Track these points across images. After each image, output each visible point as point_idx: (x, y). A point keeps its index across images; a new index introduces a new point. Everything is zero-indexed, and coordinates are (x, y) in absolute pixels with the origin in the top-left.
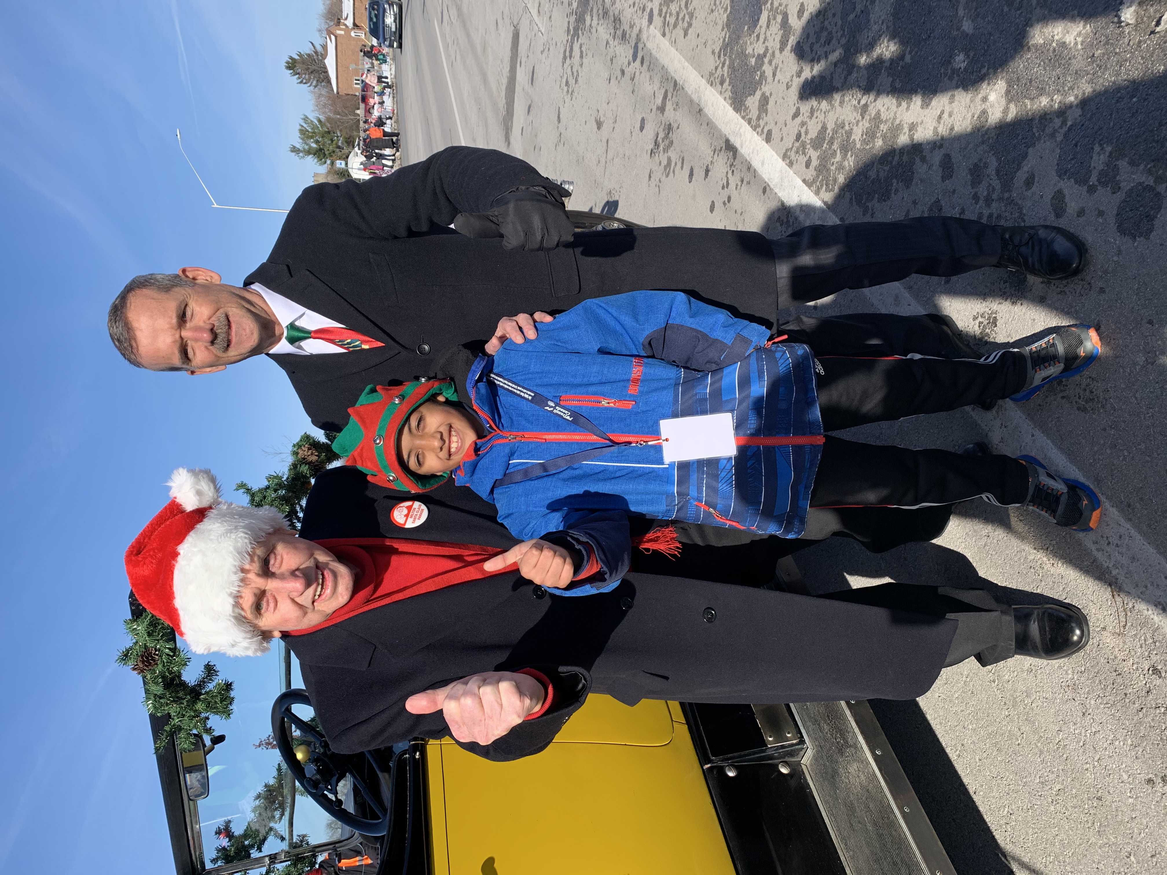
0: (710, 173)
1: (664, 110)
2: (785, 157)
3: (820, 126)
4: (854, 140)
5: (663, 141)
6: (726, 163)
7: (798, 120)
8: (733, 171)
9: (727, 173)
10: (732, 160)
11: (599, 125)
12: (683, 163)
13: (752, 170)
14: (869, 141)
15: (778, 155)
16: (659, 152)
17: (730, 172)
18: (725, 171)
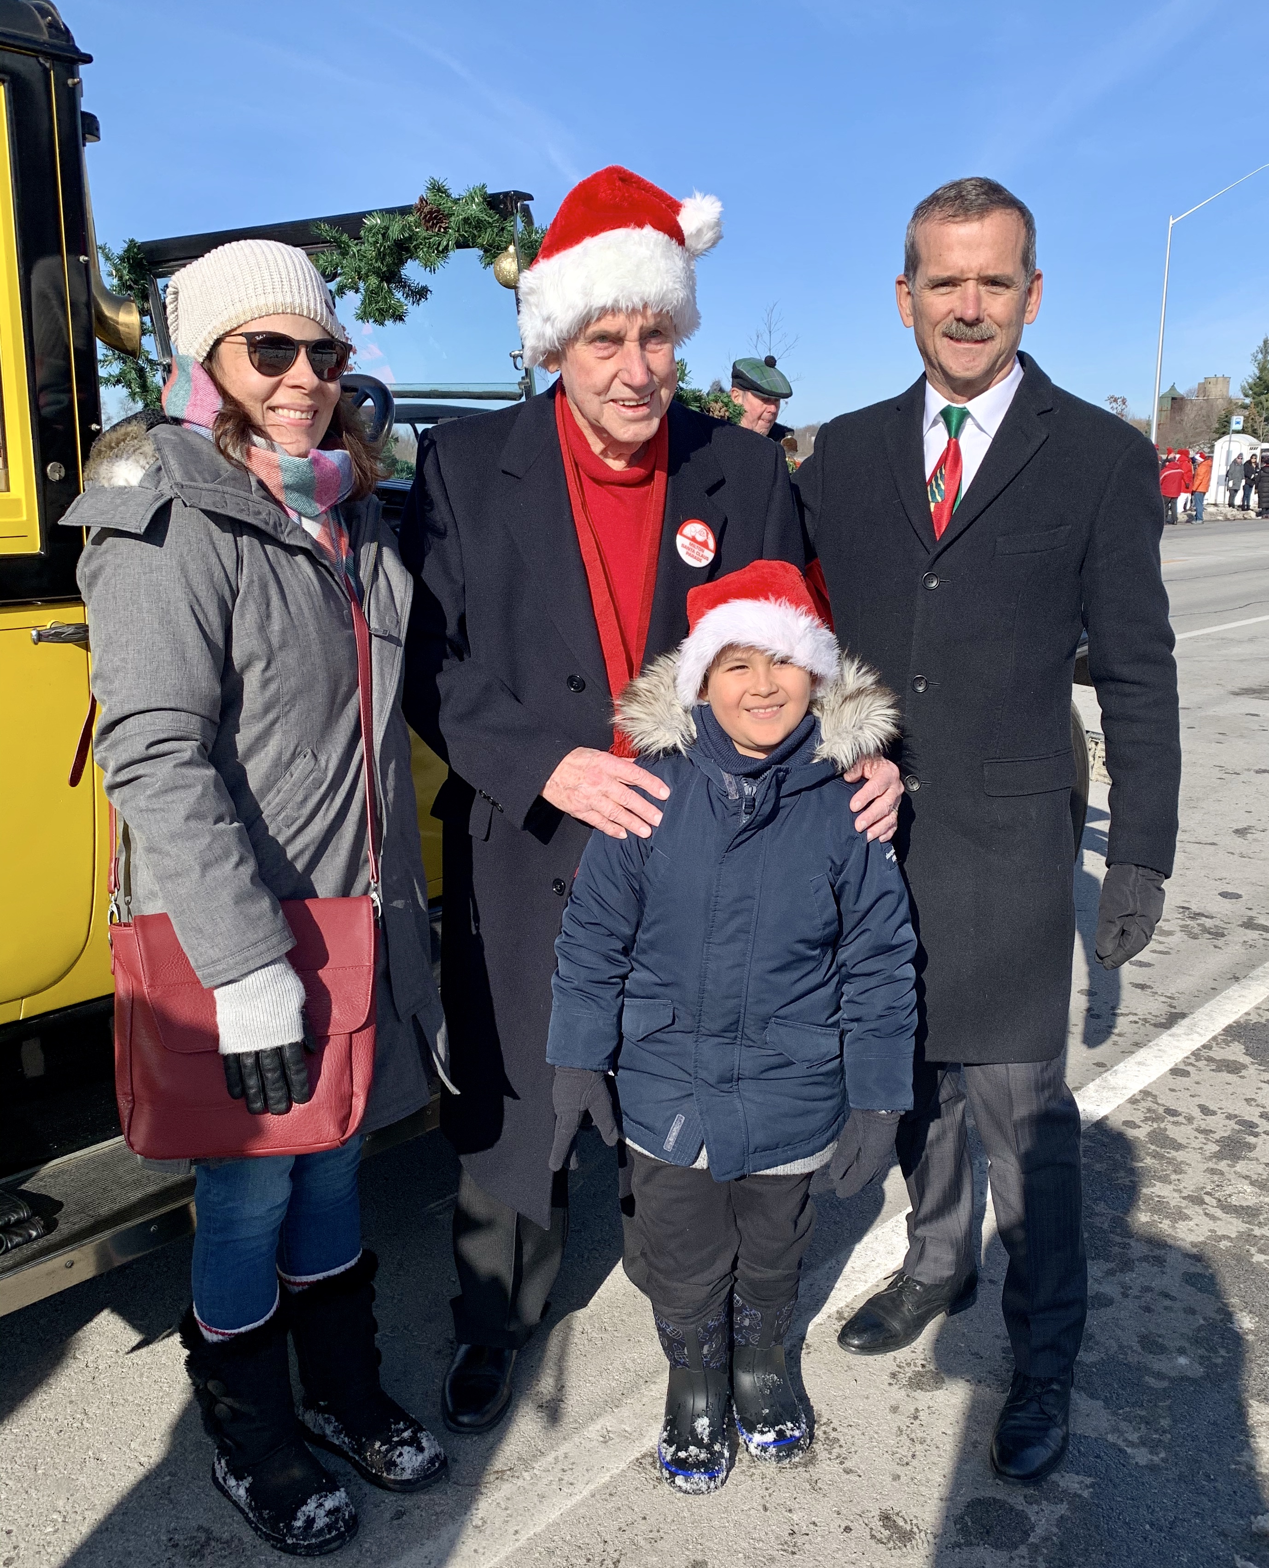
0: (1139, 991)
1: (1247, 928)
2: (1145, 1093)
3: (1184, 1142)
4: (1155, 1185)
5: (1199, 925)
6: (1150, 1013)
7: (1197, 1113)
8: (1136, 1022)
9: (1136, 1014)
10: (1153, 1022)
11: (1241, 832)
12: (1161, 952)
13: (1134, 1048)
14: (1149, 1204)
15: (1150, 1084)
16: (1183, 920)
17: (1135, 1018)
18: (1138, 1011)
